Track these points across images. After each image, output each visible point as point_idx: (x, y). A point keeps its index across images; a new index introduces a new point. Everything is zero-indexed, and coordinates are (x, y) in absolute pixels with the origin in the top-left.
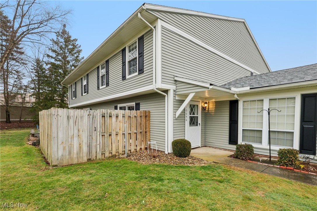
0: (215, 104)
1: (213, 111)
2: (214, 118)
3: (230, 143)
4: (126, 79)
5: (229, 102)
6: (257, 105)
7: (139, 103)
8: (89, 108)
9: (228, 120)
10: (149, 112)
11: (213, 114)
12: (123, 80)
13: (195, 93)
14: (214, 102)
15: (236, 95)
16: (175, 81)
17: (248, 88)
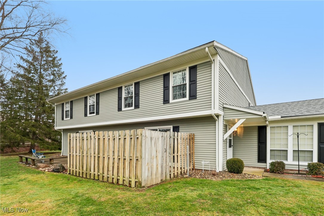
0: (243, 129)
1: (242, 135)
2: (243, 141)
3: (259, 162)
4: (169, 103)
5: (257, 127)
6: (283, 130)
7: (179, 126)
8: (92, 130)
9: (257, 142)
10: (194, 135)
11: (241, 137)
12: (164, 104)
13: (245, 119)
14: (243, 127)
15: (268, 121)
16: (224, 107)
17: (280, 117)
